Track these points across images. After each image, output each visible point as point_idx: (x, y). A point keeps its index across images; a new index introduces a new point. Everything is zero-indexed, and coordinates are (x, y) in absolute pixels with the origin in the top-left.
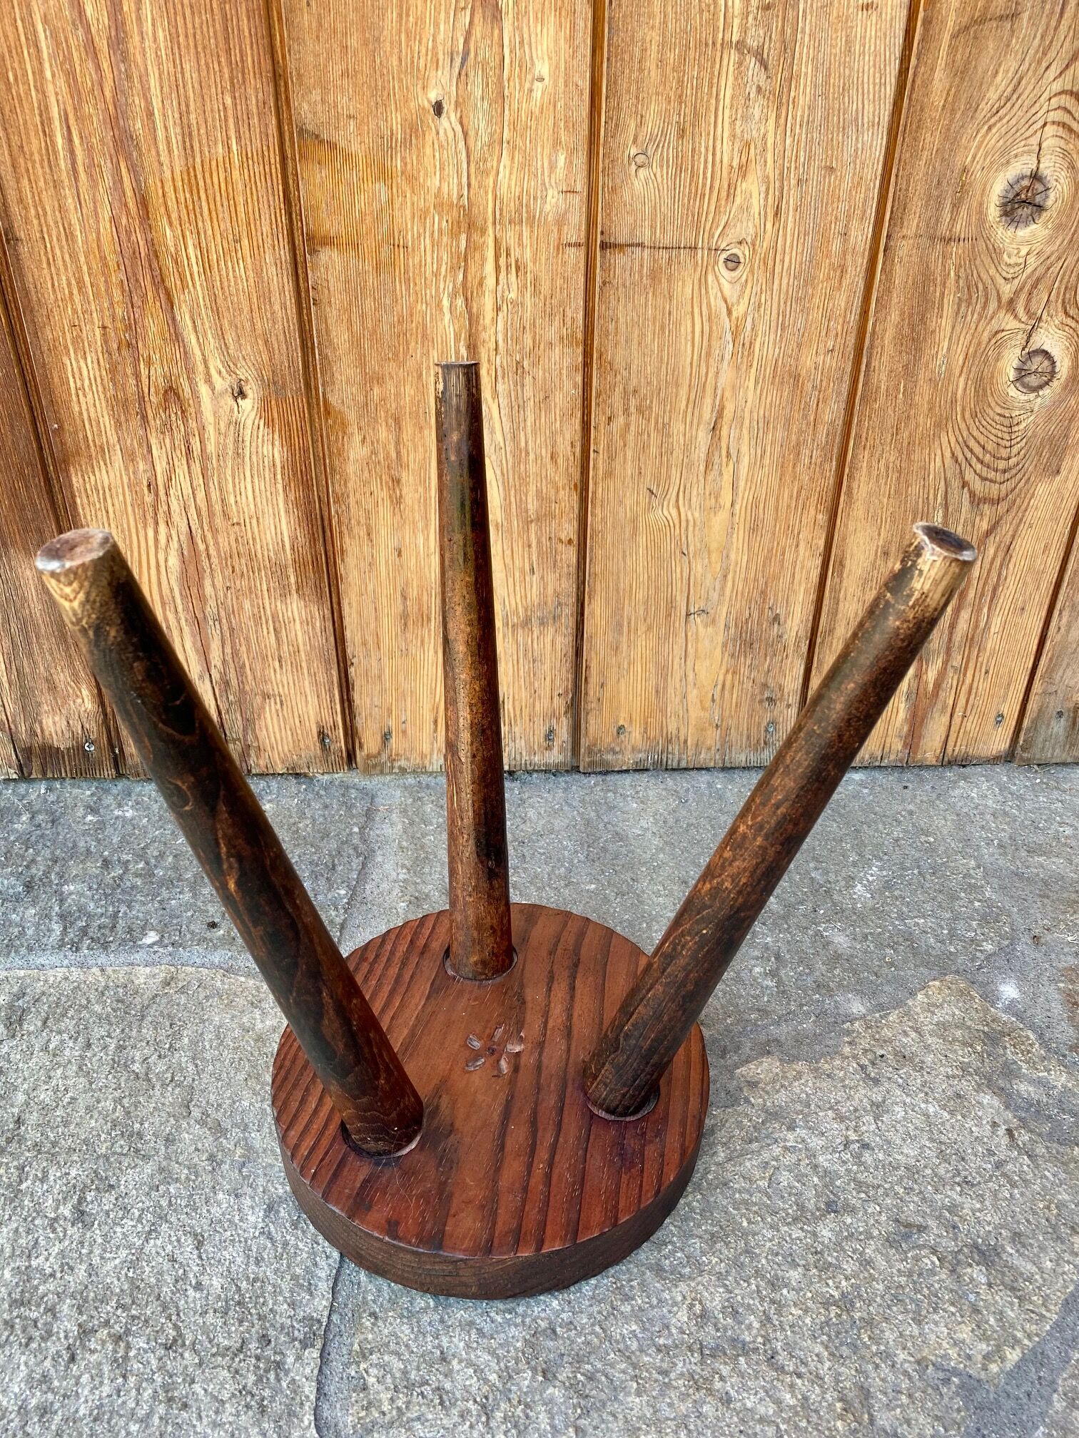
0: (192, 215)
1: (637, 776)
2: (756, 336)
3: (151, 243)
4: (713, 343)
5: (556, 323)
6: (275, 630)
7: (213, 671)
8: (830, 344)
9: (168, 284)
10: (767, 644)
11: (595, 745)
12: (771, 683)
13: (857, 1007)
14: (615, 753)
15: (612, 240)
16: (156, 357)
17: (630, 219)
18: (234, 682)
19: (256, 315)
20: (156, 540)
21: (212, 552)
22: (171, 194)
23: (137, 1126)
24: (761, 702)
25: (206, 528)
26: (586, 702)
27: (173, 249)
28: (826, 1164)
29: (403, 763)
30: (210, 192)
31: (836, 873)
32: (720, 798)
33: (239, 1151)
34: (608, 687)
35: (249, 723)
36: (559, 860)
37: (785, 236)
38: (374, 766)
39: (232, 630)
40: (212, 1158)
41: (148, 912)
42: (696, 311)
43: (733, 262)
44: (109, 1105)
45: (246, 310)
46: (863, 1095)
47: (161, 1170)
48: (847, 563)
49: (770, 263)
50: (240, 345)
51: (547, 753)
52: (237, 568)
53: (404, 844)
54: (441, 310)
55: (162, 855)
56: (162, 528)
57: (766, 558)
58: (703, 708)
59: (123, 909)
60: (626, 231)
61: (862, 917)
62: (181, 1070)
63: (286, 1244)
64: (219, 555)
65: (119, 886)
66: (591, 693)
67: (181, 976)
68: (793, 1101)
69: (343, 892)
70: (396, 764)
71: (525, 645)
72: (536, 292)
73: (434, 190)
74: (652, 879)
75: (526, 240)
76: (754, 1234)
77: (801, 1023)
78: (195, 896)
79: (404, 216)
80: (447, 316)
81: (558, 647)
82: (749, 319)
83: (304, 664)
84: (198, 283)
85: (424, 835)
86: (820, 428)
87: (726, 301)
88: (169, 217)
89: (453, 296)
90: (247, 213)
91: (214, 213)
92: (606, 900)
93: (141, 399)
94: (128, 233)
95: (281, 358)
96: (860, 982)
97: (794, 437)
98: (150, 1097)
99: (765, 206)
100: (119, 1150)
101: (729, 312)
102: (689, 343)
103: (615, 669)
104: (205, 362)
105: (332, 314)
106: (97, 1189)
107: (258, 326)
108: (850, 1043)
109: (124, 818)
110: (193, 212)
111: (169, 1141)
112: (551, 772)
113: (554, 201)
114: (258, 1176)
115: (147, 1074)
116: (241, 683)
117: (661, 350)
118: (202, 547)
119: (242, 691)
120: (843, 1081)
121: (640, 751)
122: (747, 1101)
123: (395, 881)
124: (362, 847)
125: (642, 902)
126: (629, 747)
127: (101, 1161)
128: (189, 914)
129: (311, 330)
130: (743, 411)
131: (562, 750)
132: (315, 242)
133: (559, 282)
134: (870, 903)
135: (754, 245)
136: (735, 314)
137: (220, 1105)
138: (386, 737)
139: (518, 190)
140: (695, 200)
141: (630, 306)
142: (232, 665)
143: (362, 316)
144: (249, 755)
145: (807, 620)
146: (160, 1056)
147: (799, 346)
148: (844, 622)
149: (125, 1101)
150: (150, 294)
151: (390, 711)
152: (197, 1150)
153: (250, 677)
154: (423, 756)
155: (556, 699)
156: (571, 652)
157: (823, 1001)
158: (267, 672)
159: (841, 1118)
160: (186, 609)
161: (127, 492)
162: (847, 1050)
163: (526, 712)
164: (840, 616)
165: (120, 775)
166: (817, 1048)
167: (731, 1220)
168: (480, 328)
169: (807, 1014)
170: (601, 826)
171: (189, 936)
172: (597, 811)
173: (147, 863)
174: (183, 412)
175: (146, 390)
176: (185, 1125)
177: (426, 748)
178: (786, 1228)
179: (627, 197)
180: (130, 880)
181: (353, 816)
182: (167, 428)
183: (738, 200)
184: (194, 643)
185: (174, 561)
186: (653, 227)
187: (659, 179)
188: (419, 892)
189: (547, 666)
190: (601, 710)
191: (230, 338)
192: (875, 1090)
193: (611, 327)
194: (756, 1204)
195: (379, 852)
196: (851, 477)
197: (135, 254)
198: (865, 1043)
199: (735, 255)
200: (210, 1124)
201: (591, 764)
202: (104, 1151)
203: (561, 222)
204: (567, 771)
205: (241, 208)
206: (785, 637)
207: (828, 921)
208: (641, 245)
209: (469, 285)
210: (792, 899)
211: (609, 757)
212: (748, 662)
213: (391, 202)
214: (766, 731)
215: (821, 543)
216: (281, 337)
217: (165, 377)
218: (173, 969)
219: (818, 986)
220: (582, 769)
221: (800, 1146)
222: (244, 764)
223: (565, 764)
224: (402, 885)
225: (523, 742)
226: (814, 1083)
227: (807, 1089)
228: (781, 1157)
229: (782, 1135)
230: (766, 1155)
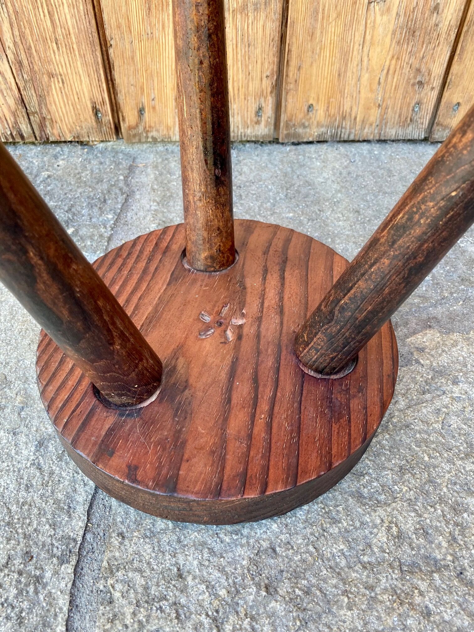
1: (319, 145)
6: (49, 13)
7: (8, 52)
10: (425, 33)
11: (291, 120)
12: (423, 69)
14: (305, 127)
18: (25, 62)
24: (413, 85)
26: (287, 83)
29: (154, 134)
32: (377, 159)
33: (19, 398)
34: (303, 71)
35: (42, 98)
36: (266, 198)
38: (135, 136)
39: (16, 13)
51: (257, 127)
53: (156, 187)
58: (371, 90)
63: (52, 473)
66: (291, 74)
68: (453, 362)
69: (110, 216)
70: (150, 135)
71: (243, 29)
74: (333, 210)
76: (435, 467)
77: (452, 306)
81: (268, 32)
83: (75, 46)
103: (310, 53)
112: (259, 142)
114: (33, 418)
116: (31, 63)
119: (33, 71)
121: (322, 126)
122: (417, 362)
123: (148, 211)
124: (125, 189)
125: (327, 225)
126: (315, 123)
131: (267, 124)
137: (7, 363)
138: (141, 111)
142: (21, 47)
144: (46, 126)
145: (459, 10)
151: (142, 89)
153: (36, 58)
154: (168, 128)
155: (265, 79)
156: (277, 38)
157: (467, 290)
158: (48, 54)
163: (242, 91)
166: (466, 323)
167: (415, 455)
169: (456, 299)
170: (295, 177)
172: (292, 168)
177: (170, 122)
178: (460, 462)
181: (119, 170)
188: (166, 218)
189: (258, 51)
190: (297, 90)
194: (433, 442)
195: (138, 193)
201: (288, 136)
204: (270, 142)
206: (441, 25)
211: (300, 130)
214: (413, 110)
219: (462, 280)
220: (280, 141)
221: (464, 397)
222: (43, 133)
223: (269, 136)
224: (153, 212)
225: (240, 119)
226: (468, 349)
227: (463, 353)
228: (450, 406)
229: (448, 388)
230: (438, 404)
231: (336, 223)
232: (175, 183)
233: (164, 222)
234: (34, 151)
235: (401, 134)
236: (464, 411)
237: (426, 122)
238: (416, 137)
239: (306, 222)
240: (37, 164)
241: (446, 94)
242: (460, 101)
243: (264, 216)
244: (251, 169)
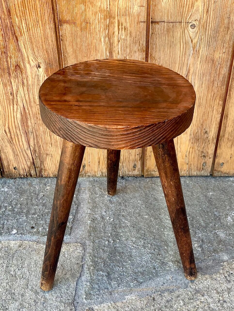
0: (24, 14)
2: (200, 48)
3: (11, 23)
4: (187, 51)
5: (137, 45)
6: (50, 135)
7: (31, 148)
8: (224, 51)
9: (16, 34)
10: (203, 140)
11: (149, 169)
12: (205, 151)
13: (226, 258)
15: (155, 20)
16: (13, 56)
17: (161, 14)
18: (37, 151)
19: (44, 43)
20: (13, 109)
21: (31, 113)
22: (17, 8)
23: (13, 291)
24: (201, 157)
25: (29, 106)
26: (146, 157)
27: (18, 25)
28: (212, 307)
29: (89, 174)
30: (29, 8)
31: (222, 213)
32: (188, 186)
33: (43, 299)
35: (42, 162)
36: (137, 207)
37: (210, 18)
38: (80, 175)
39: (37, 135)
40: (35, 301)
41: (13, 223)
42: (181, 41)
43: (193, 26)
44: (5, 284)
45: (41, 42)
46: (225, 286)
47: (21, 304)
48: (229, 116)
49: (205, 26)
50: (39, 52)
51: (134, 172)
52: (38, 118)
53: (90, 201)
54: (101, 42)
55: (16, 204)
56: (15, 106)
57: (203, 114)
58: (183, 159)
59: (6, 222)
60: (159, 17)
61: (229, 228)
62: (25, 274)
64: (33, 114)
65: (4, 214)
66: (148, 154)
67: (24, 244)
68: (204, 287)
69: (71, 217)
70: (87, 174)
72: (131, 36)
73: (99, 6)
74: (165, 214)
75: (128, 21)
77: (208, 263)
78: (27, 218)
79: (89, 14)
80: (103, 43)
82: (198, 44)
83: (59, 145)
84: (26, 34)
85: (96, 198)
86: (220, 75)
87: (191, 38)
88: (17, 16)
89: (105, 38)
90: (41, 14)
91: (30, 14)
92: (151, 221)
93: (8, 68)
94: (4, 20)
95: (51, 56)
96: (227, 249)
97: (212, 79)
98: (16, 282)
99: (204, 10)
100: (8, 298)
101: (192, 41)
102: (179, 51)
104: (28, 57)
105: (67, 43)
106: (3, 309)
107: (44, 47)
108: (222, 269)
109: (4, 191)
110: (24, 13)
111: (22, 295)
112: (136, 177)
113: (136, 9)
115: (15, 275)
116: (40, 151)
117: (170, 53)
118: (27, 111)
119: (40, 153)
120: (219, 281)
122: (190, 287)
123: (87, 214)
124: (77, 202)
125: (162, 222)
127: (3, 301)
128: (26, 224)
129: (61, 48)
130: (196, 71)
131: (138, 171)
132: (61, 22)
133: (138, 33)
134: (232, 223)
135: (200, 21)
136: (194, 42)
137: (36, 285)
138: (84, 167)
139: (125, 6)
140: (181, 8)
141: (160, 40)
142: (37, 145)
143: (77, 44)
144: (42, 172)
145: (216, 133)
146: (18, 269)
147: (214, 51)
148: (228, 133)
149: (9, 283)
150: (11, 38)
151: (85, 159)
152: (30, 298)
153: (42, 149)
154: (95, 172)
155: (136, 155)
157: (215, 255)
159: (218, 293)
160: (22, 129)
161: (4, 96)
162: (221, 271)
163: (127, 159)
164: (226, 132)
165: (3, 177)
166: (213, 270)
168: (113, 47)
169: (210, 260)
170: (150, 196)
171: (26, 231)
172: (149, 191)
173: (12, 207)
174: (21, 72)
175: (10, 66)
176: (27, 291)
177: (96, 170)
179: (159, 8)
180: (7, 212)
182: (16, 77)
183: (195, 8)
184: (25, 139)
185: (19, 116)
186: (168, 16)
187: (170, 2)
188: (94, 217)
190: (150, 159)
191: (36, 50)
192: (229, 284)
193: (154, 46)
195: (82, 204)
196: (230, 90)
197: (6, 26)
198: (227, 269)
199: (194, 24)
200: (34, 291)
201: (147, 175)
202: (4, 298)
203: (139, 15)
204: (140, 177)
205: (39, 12)
206: (209, 138)
207: (219, 229)
208: (164, 22)
209: (110, 34)
210: (208, 222)
211: (153, 173)
212: (197, 145)
213: (85, 10)
214: (203, 165)
215: (221, 110)
216: (52, 50)
217: (16, 62)
218: (21, 242)
219: (214, 251)
220: (144, 176)
221: (205, 301)
222: (40, 174)
223: (139, 175)
224: (89, 215)
225: (126, 168)
226: (211, 282)
227: (209, 283)
228: (199, 305)
229: (200, 298)
230: (195, 304)
231: (166, 221)
232: (98, 199)
233: (93, 219)
234: (36, 181)
235: (199, 173)
236: (205, 307)
237: (210, 169)
238: (206, 175)
239: (153, 220)
240: (37, 188)
241: (217, 160)
242: (224, 162)
243: (135, 217)
244: (131, 191)
